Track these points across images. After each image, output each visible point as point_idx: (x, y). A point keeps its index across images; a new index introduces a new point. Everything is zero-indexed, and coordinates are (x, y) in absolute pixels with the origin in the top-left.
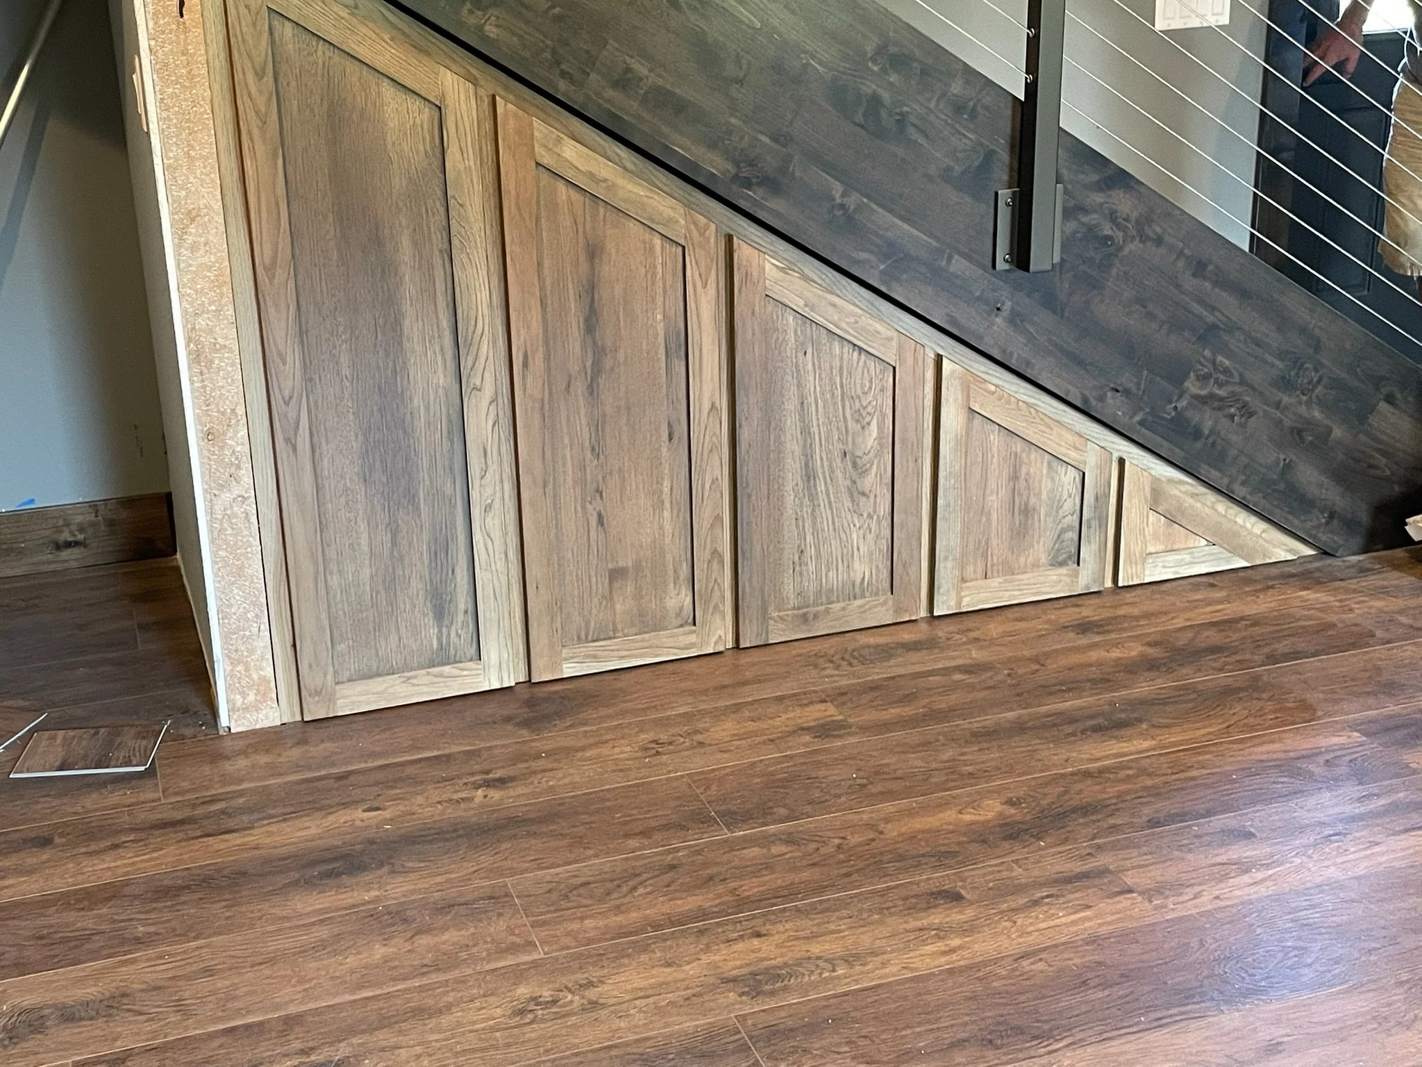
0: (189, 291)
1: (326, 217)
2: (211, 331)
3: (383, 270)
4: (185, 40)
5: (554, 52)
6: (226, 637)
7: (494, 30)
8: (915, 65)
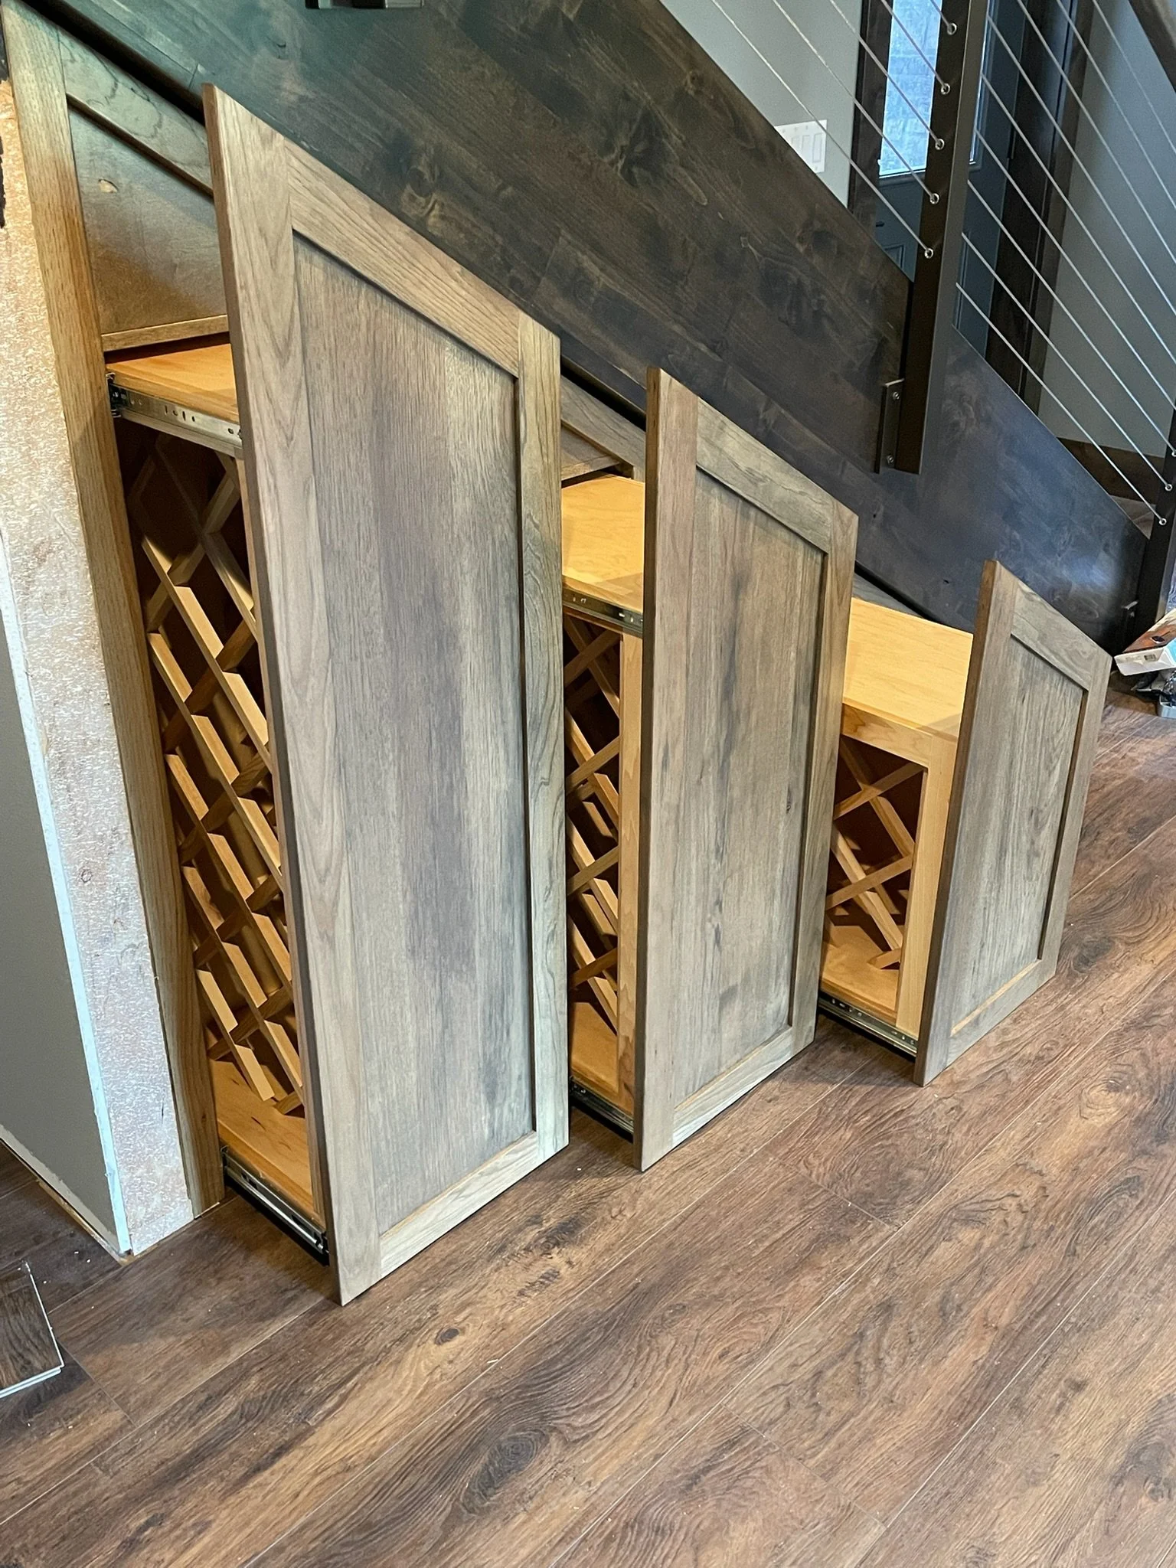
0: (43, 671)
1: (370, 581)
2: (77, 723)
3: (440, 643)
4: (10, 265)
5: (504, 250)
7: (441, 225)
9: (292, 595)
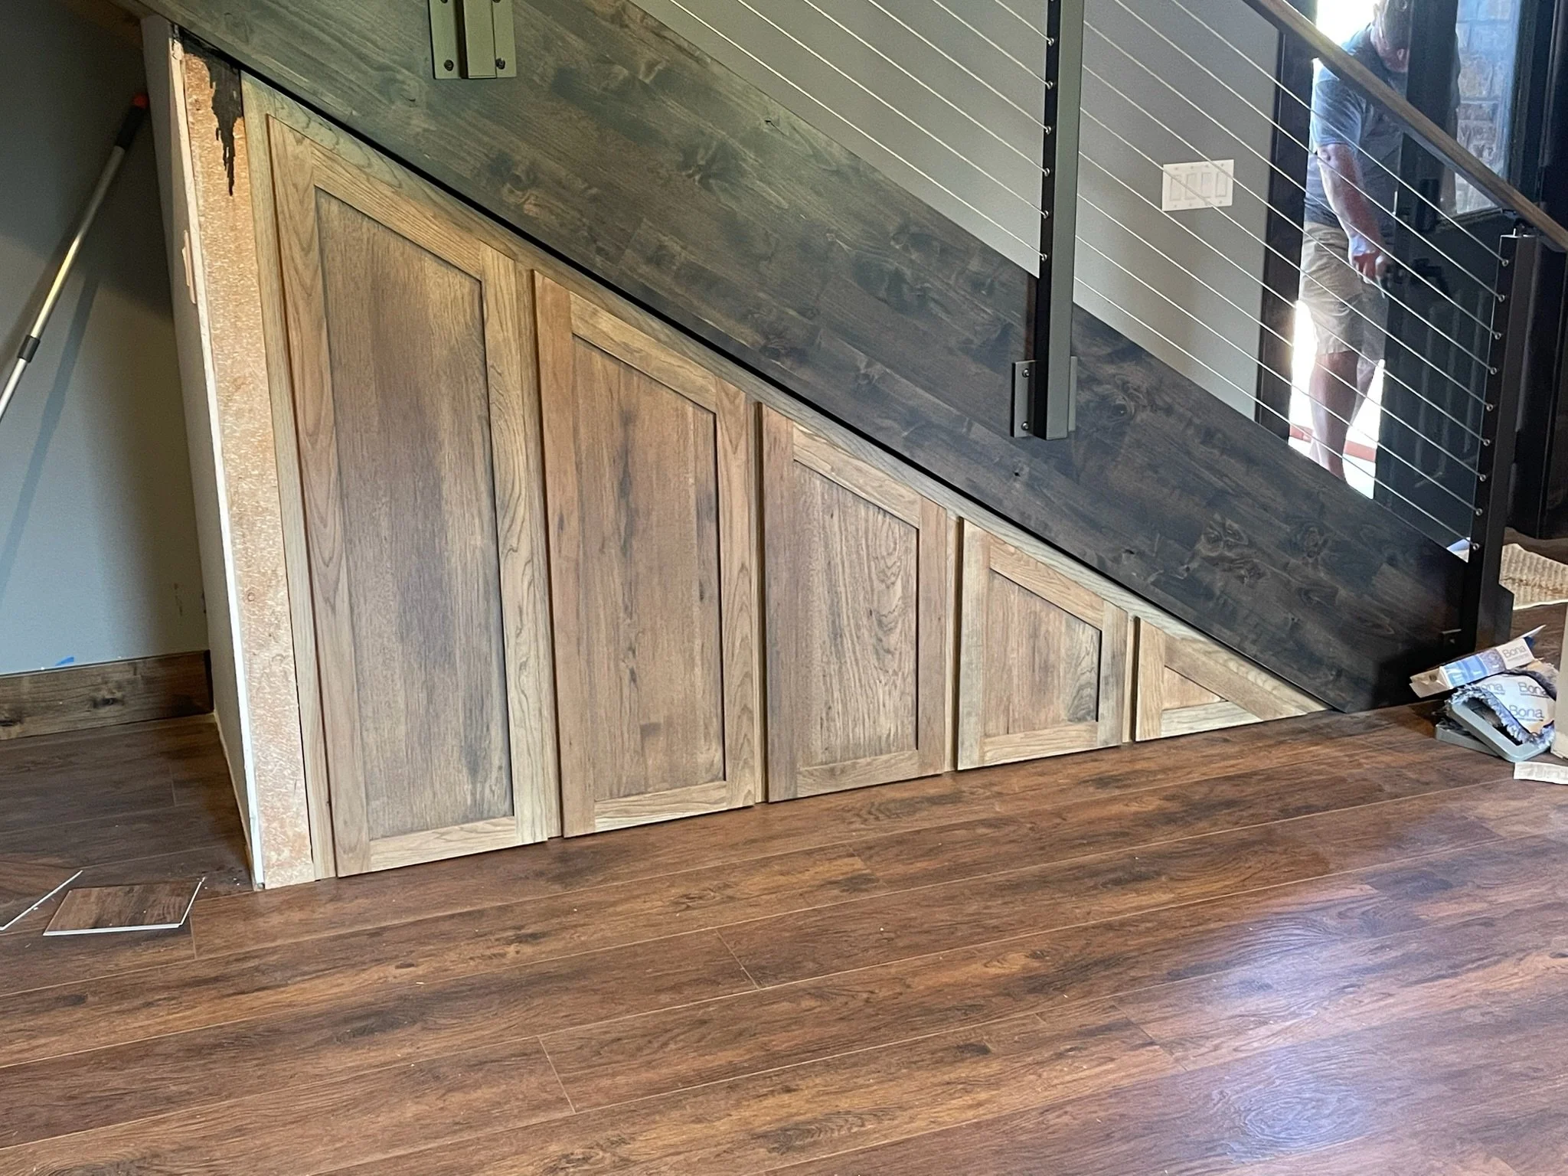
0: (233, 456)
1: (368, 386)
2: (254, 494)
3: (423, 436)
4: (234, 217)
5: (590, 229)
6: (262, 794)
7: (535, 209)
8: (935, 243)
9: (308, 384)
